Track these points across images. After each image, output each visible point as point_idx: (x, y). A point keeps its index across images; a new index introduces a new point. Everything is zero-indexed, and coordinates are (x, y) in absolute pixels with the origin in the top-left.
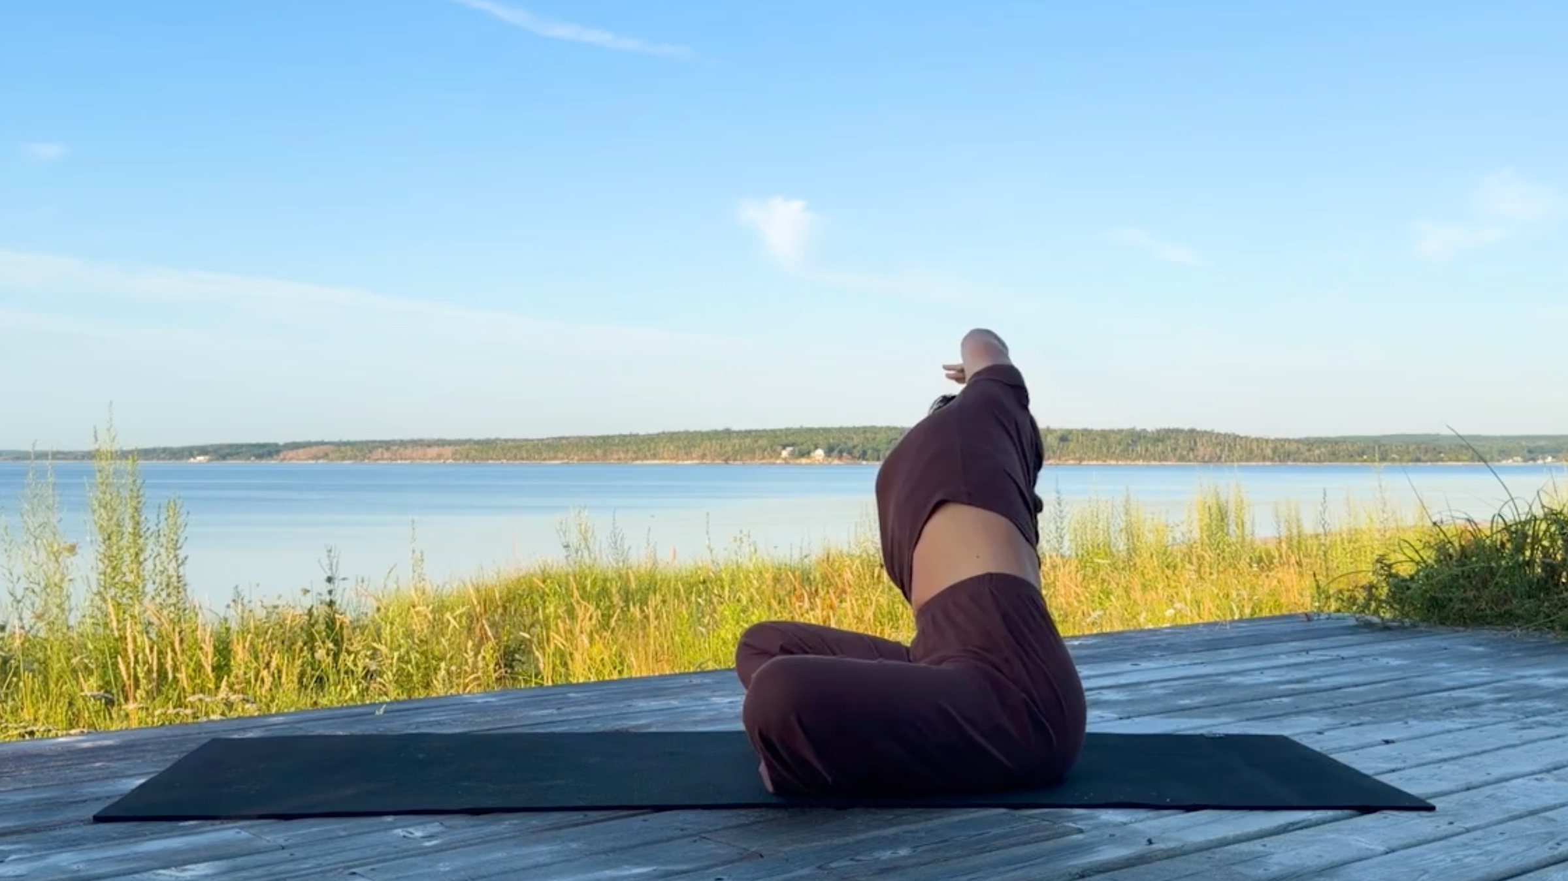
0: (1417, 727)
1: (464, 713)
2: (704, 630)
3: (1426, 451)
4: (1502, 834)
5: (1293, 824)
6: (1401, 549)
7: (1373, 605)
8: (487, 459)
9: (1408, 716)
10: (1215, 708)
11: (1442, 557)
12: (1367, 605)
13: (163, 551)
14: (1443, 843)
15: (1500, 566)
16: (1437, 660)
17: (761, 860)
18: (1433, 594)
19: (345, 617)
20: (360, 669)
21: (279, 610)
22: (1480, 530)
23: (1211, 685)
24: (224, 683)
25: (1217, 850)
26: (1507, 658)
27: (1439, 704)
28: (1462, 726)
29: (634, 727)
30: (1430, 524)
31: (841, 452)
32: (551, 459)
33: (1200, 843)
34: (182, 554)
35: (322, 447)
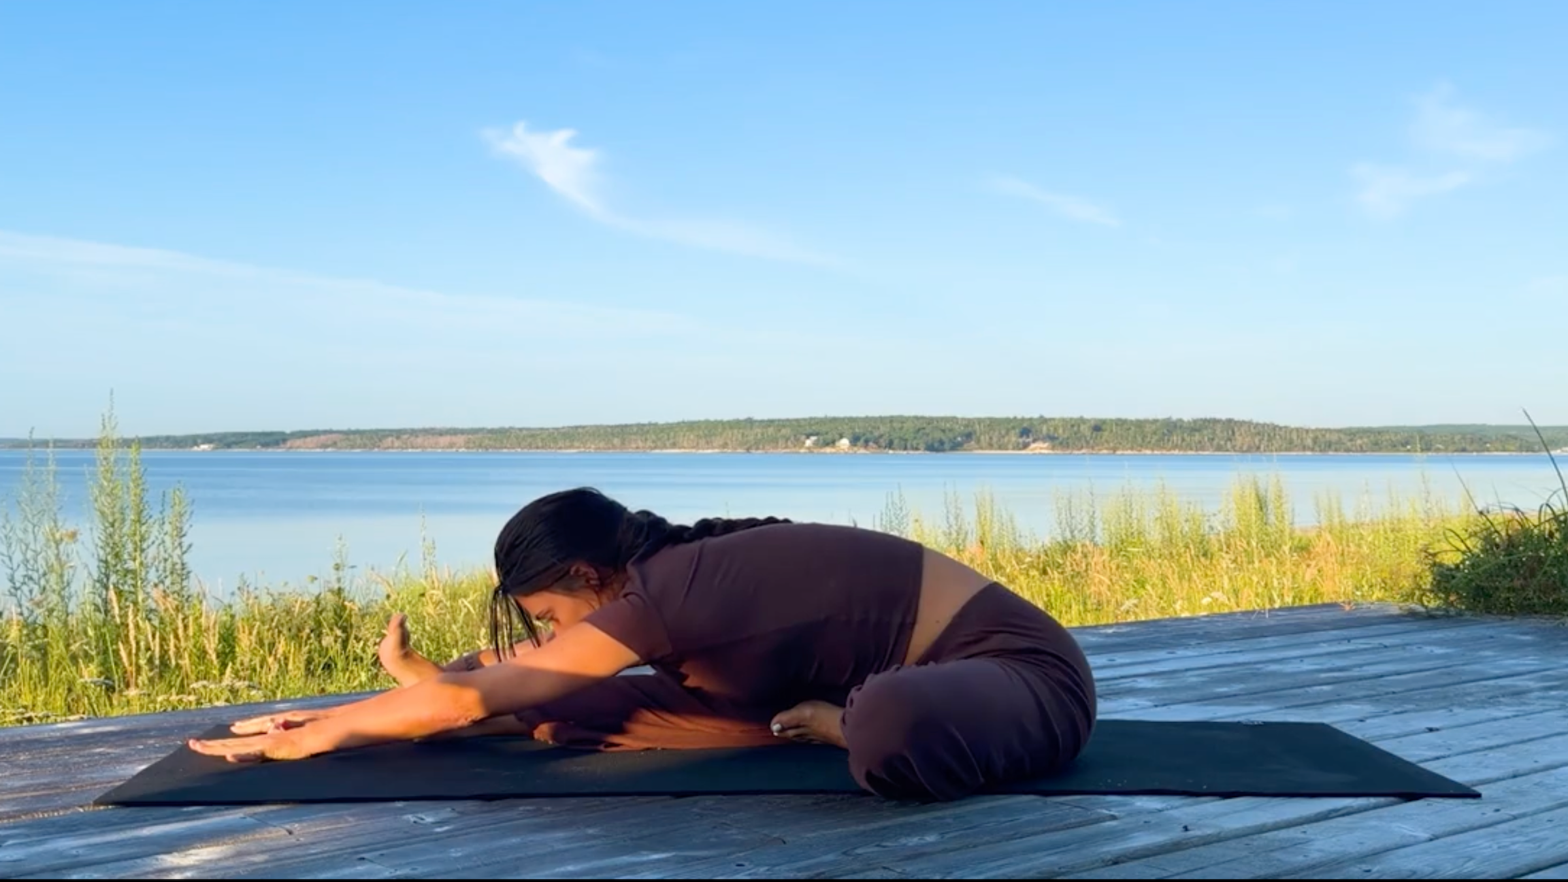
0: (1462, 714)
3: (1472, 442)
4: (1550, 821)
5: (1334, 811)
6: (1446, 538)
7: (1417, 593)
8: (502, 448)
9: (1453, 705)
10: (1252, 696)
11: (1488, 547)
12: (1411, 594)
13: (167, 539)
14: (1490, 830)
15: (1548, 555)
16: (1481, 649)
17: (783, 845)
18: (1478, 583)
19: (354, 604)
20: (370, 656)
21: (285, 598)
22: (1526, 519)
23: (1251, 673)
24: (229, 670)
25: (1255, 837)
26: (1557, 647)
27: (1484, 692)
28: (1509, 714)
30: (1477, 514)
31: (867, 442)
32: (566, 448)
33: (1237, 829)
34: (186, 541)
35: (330, 436)
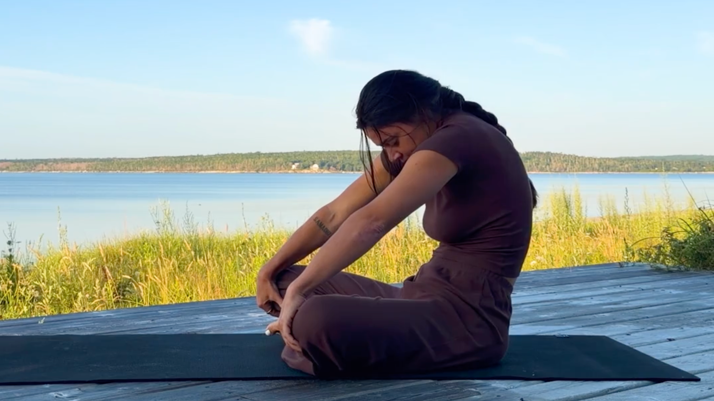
0: (689, 331)
1: (94, 323)
2: (243, 273)
3: (695, 165)
5: (611, 389)
6: (679, 224)
7: (661, 258)
8: (108, 170)
9: (683, 325)
10: (563, 320)
11: (704, 229)
12: (657, 258)
16: (701, 291)
18: (699, 251)
19: (19, 265)
20: (29, 296)
23: (561, 305)
27: (703, 317)
29: (200, 331)
30: (697, 209)
31: (329, 166)
32: (148, 170)
35: (5, 163)
